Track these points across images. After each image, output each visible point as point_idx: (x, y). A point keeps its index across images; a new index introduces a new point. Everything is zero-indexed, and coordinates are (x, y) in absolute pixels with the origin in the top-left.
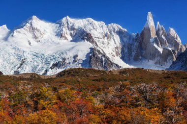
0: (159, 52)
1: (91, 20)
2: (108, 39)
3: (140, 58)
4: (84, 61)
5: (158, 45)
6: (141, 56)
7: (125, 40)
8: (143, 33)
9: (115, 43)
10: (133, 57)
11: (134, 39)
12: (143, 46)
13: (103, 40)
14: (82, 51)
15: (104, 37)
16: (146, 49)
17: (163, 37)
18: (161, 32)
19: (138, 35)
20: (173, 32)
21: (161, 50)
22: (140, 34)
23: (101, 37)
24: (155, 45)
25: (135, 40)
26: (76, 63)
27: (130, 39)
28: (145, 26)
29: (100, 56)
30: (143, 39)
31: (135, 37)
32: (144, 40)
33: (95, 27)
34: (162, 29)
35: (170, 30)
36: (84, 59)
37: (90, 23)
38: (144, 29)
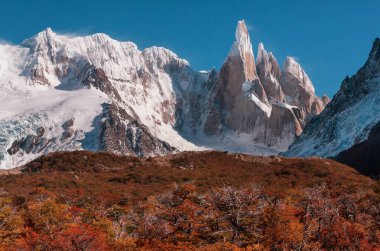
0: (263, 114)
1: (105, 38)
2: (144, 83)
3: (220, 127)
4: (87, 135)
5: (261, 98)
6: (223, 122)
7: (185, 85)
8: (225, 70)
9: (162, 94)
10: (203, 126)
11: (204, 84)
12: (227, 98)
13: (132, 85)
14: (82, 111)
15: (135, 78)
16: (232, 107)
17: (273, 79)
18: (268, 68)
19: (213, 73)
20: (295, 67)
21: (267, 109)
22: (218, 71)
23: (129, 77)
24: (255, 98)
25: (208, 85)
26: (69, 139)
27: (195, 83)
28: (232, 54)
29: (126, 122)
30: (225, 82)
31: (207, 78)
32: (229, 87)
33: (114, 55)
34: (270, 60)
35: (288, 64)
36: (88, 129)
37: (103, 46)
38: (229, 59)
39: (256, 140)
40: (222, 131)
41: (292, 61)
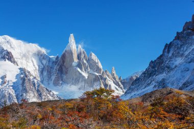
1: (8, 38)
2: (26, 60)
3: (61, 82)
4: (14, 83)
5: (81, 69)
6: (62, 80)
7: (44, 62)
8: (64, 56)
9: (34, 65)
10: (52, 82)
11: (53, 62)
12: (64, 69)
13: (21, 61)
15: (22, 58)
16: (66, 73)
17: (85, 62)
18: (82, 56)
19: (57, 57)
20: (94, 57)
22: (60, 57)
23: (20, 57)
24: (79, 70)
25: (55, 63)
27: (49, 61)
28: (67, 49)
30: (64, 62)
31: (54, 59)
32: (65, 64)
33: (12, 46)
34: (84, 52)
35: (91, 55)
37: (8, 42)
38: (66, 51)
39: (80, 89)
40: (62, 84)
41: (93, 54)
